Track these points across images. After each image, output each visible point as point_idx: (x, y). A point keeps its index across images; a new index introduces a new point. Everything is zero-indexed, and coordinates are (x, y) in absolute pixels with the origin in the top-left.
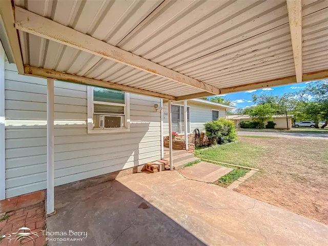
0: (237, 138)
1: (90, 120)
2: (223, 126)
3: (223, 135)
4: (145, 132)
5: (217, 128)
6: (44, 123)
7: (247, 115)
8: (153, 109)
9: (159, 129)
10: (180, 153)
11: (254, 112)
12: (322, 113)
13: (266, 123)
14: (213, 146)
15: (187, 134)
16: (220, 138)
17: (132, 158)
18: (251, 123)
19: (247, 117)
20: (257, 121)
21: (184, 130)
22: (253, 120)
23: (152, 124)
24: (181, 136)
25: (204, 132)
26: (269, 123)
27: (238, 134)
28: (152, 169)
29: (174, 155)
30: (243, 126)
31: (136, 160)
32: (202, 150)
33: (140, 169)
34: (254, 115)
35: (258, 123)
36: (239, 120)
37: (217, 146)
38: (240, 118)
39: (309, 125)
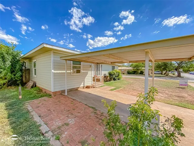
0: (122, 78)
1: (72, 71)
2: (115, 73)
3: (116, 76)
4: (87, 75)
5: (113, 74)
6: (65, 72)
7: (131, 67)
8: (90, 67)
9: (91, 74)
10: (98, 83)
11: (134, 66)
12: (162, 67)
13: (139, 72)
14: (111, 81)
15: (101, 76)
16: (114, 78)
17: (83, 83)
18: (133, 72)
19: (130, 68)
20: (135, 70)
21: (100, 74)
22: (133, 70)
23: (89, 72)
24: (98, 77)
25: (108, 75)
26: (141, 71)
27: (123, 77)
28: (89, 87)
29: (97, 83)
30: (129, 73)
31: (84, 84)
32: (107, 82)
33: (85, 87)
34: (134, 67)
35: (136, 71)
36: (127, 70)
37: (113, 81)
38: (127, 69)
39: (159, 73)
